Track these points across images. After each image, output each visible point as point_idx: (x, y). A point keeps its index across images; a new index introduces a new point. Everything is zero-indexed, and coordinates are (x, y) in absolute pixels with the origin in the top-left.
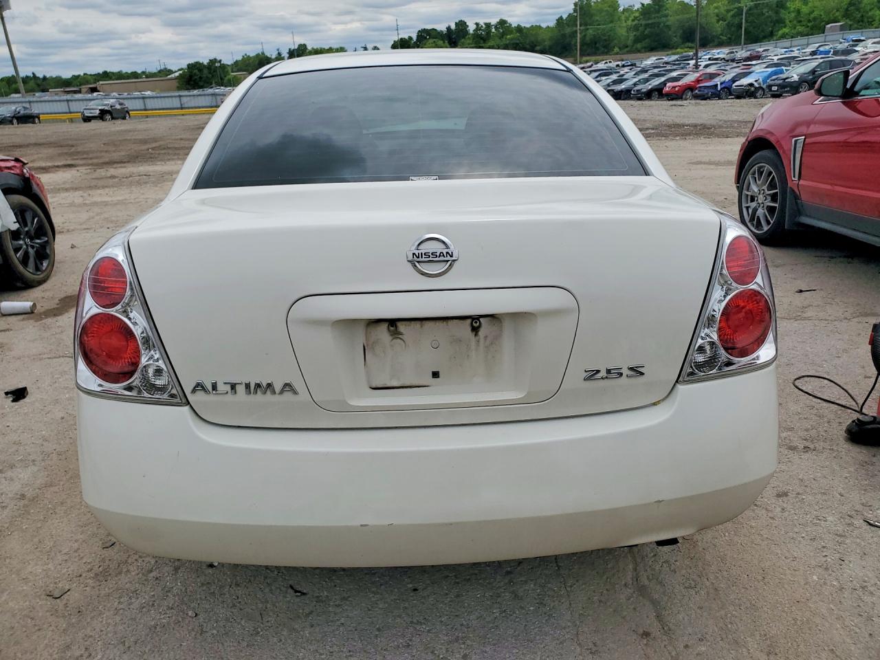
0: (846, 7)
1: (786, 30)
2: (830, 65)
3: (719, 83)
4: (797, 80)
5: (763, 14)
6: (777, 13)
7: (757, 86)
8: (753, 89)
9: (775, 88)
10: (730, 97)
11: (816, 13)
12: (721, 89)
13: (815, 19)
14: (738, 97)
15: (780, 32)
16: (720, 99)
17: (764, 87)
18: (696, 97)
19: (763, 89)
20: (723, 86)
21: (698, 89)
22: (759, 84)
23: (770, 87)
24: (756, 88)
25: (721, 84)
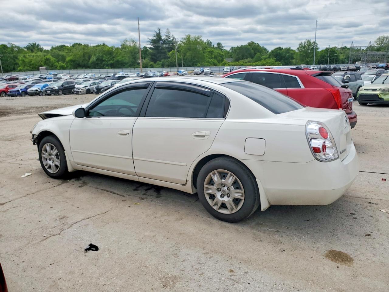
0: (45, 61)
1: (21, 68)
2: (68, 83)
3: (20, 89)
4: (57, 89)
5: (8, 60)
6: (14, 60)
7: (39, 91)
8: (38, 92)
9: (49, 92)
10: (26, 95)
11: (33, 62)
12: (22, 92)
13: (33, 64)
14: (32, 95)
15: (19, 69)
16: (21, 96)
17: (42, 91)
18: (9, 96)
19: (42, 92)
20: (22, 91)
21: (9, 92)
22: (40, 90)
23: (46, 91)
24: (39, 92)
25: (21, 90)
